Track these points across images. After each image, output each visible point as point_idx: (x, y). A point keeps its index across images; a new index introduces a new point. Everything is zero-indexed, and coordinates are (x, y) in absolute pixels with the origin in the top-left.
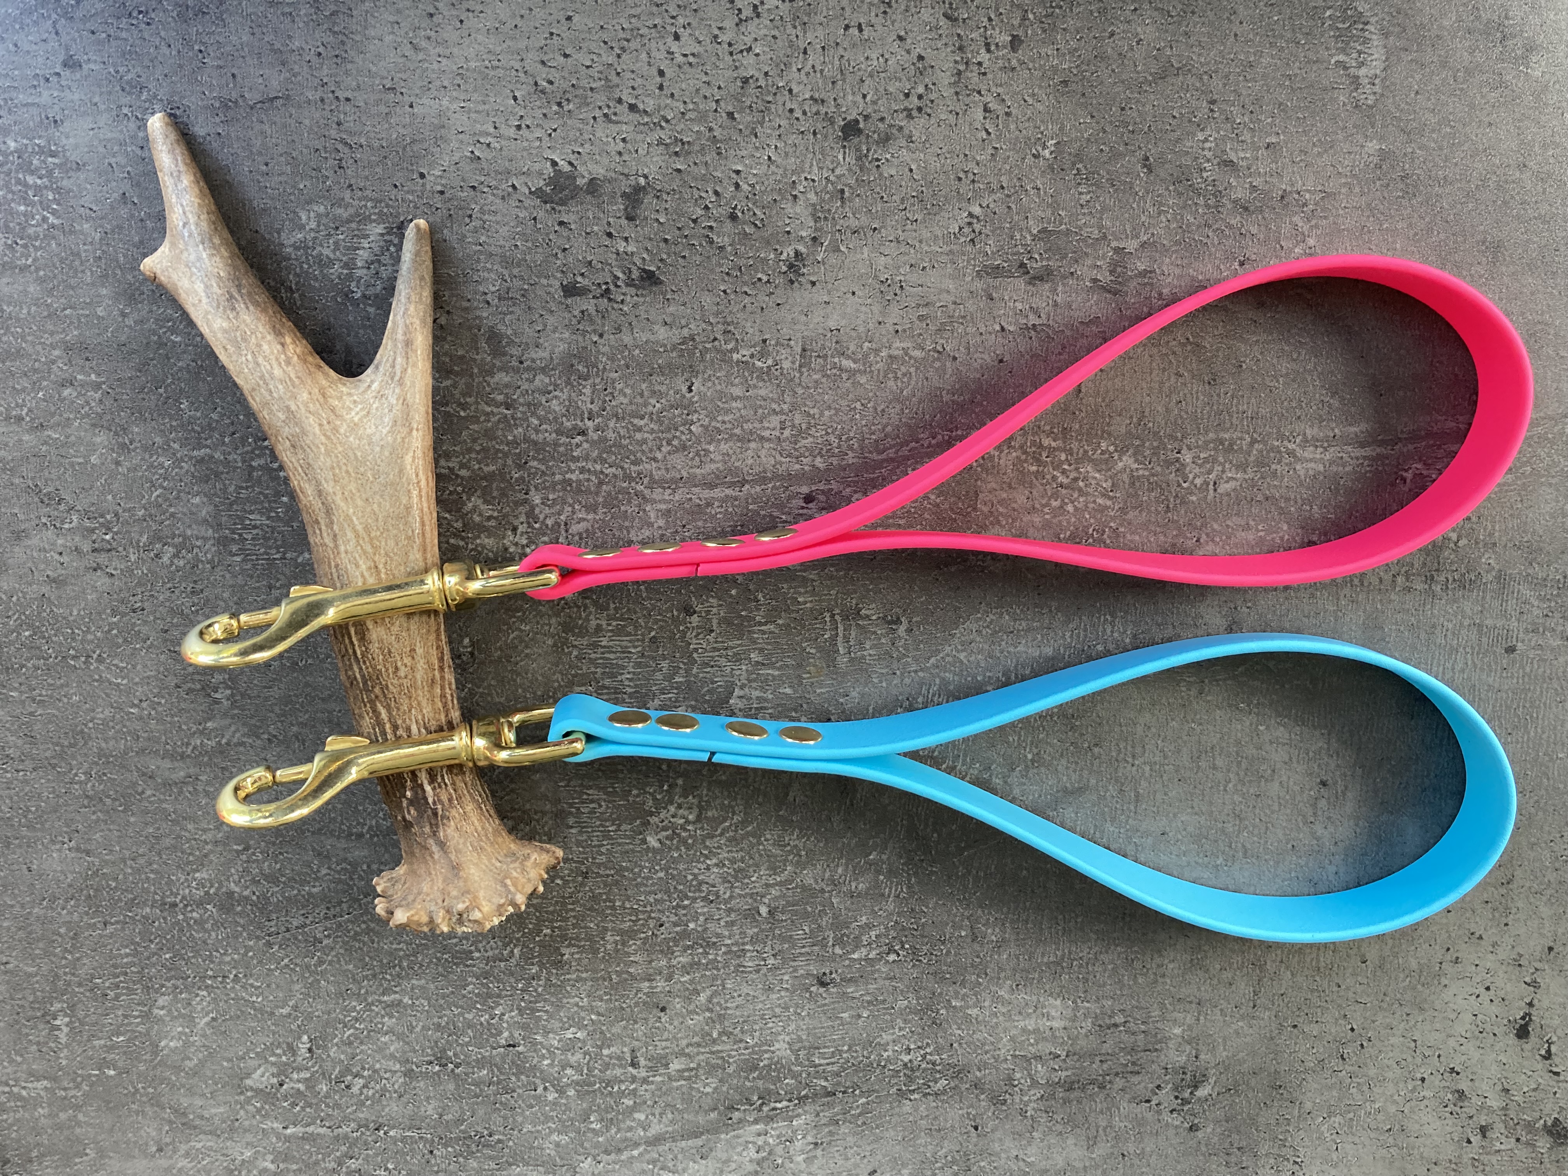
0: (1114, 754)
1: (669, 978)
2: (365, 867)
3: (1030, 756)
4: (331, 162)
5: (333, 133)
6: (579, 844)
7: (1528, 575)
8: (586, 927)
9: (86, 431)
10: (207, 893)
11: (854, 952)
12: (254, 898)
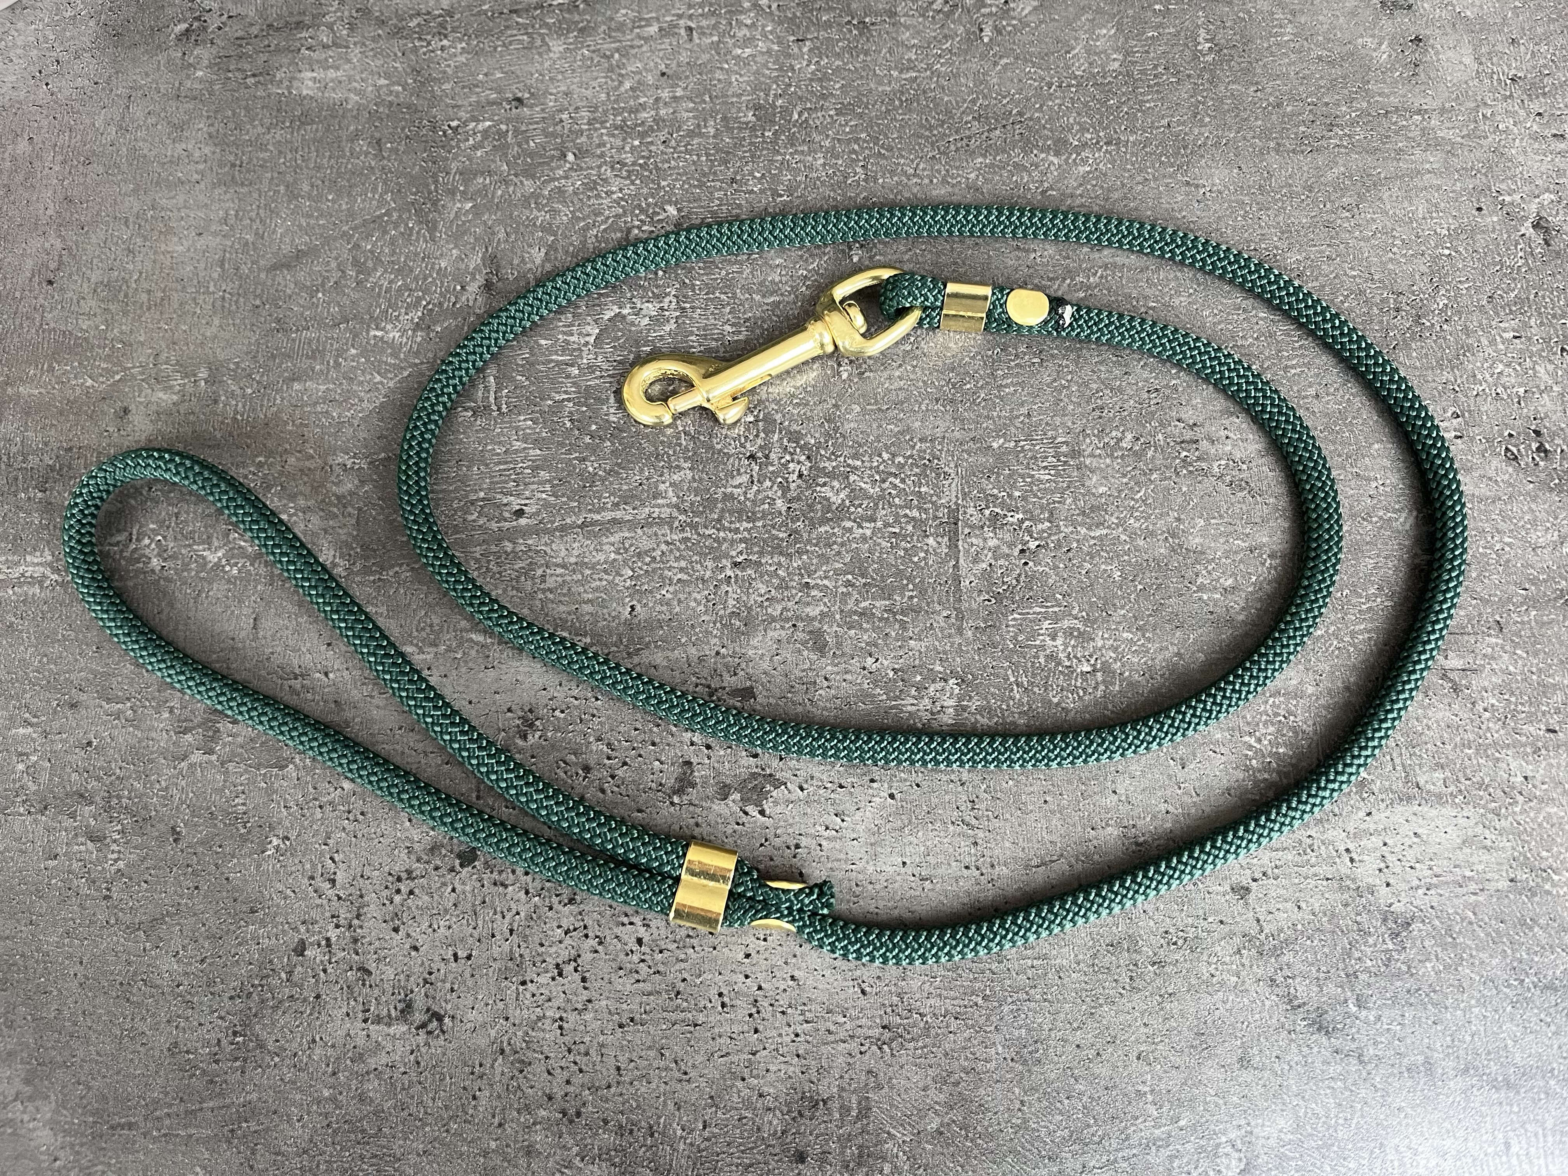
0: (242, 300)
1: (657, 100)
2: (935, 181)
3: (320, 295)
4: (983, 806)
5: (981, 834)
6: (740, 206)
8: (733, 138)
9: (1210, 548)
10: (1079, 154)
11: (489, 127)
12: (1035, 152)
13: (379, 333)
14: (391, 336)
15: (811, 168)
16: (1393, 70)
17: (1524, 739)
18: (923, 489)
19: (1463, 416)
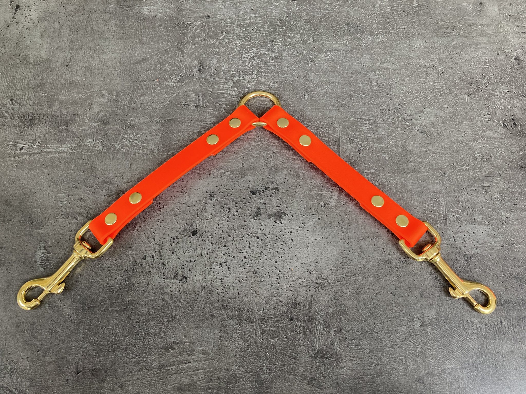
0: (126, 73)
1: (250, 17)
2: (334, 43)
3: (149, 72)
4: (346, 222)
5: (345, 230)
6: (275, 49)
7: (5, 119)
8: (273, 29)
9: (414, 150)
10: (377, 36)
11: (200, 24)
12: (364, 35)
13: (167, 83)
14: (171, 84)
15: (297, 38)
16: (473, 12)
17: (507, 207)
18: (329, 132)
19: (491, 114)
